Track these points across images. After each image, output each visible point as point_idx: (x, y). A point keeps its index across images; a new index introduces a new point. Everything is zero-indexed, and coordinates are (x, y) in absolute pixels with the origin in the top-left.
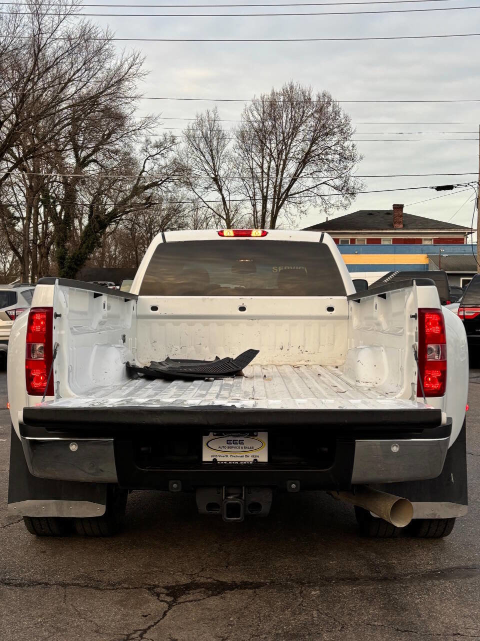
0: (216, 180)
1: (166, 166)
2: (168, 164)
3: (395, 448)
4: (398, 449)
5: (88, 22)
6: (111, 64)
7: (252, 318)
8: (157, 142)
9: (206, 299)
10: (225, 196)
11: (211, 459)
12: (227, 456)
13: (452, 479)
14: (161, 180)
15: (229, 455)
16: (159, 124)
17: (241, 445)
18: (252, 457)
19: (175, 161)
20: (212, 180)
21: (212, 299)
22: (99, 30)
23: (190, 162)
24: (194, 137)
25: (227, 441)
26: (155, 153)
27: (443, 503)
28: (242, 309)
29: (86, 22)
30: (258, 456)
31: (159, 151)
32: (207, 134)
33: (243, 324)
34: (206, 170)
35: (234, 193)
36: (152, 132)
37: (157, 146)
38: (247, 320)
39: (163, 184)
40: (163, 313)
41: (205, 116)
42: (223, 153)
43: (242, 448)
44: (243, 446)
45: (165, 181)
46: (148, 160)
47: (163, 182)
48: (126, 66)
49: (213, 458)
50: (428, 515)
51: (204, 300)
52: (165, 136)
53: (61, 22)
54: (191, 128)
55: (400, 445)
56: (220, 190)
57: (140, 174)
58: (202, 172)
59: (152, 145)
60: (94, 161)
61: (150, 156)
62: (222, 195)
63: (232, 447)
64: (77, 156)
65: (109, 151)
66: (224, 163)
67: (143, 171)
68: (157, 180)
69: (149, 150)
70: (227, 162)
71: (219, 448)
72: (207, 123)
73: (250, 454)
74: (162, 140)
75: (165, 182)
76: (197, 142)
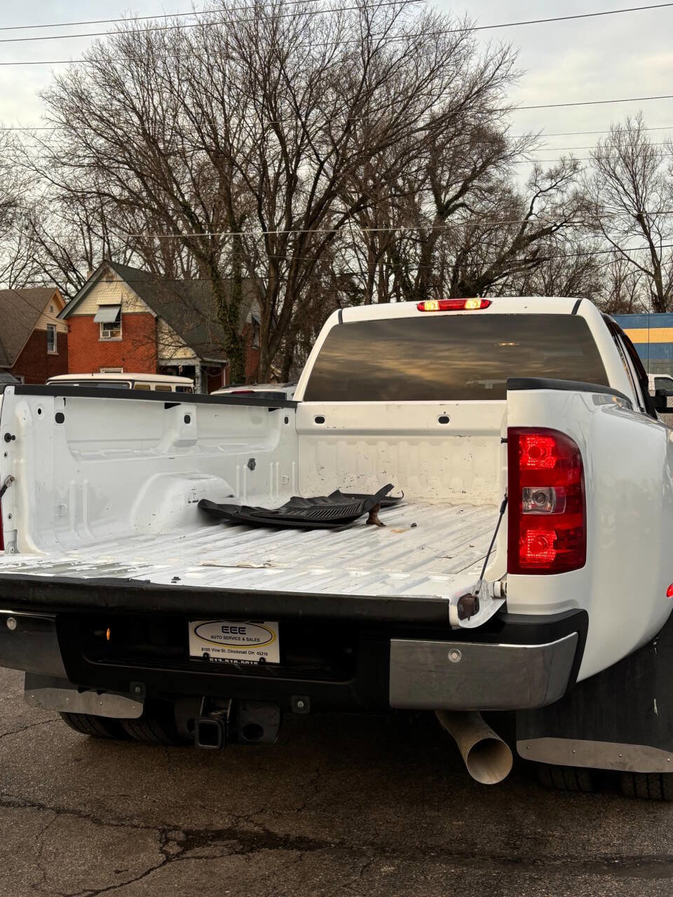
0: (640, 218)
1: (563, 204)
2: (566, 200)
3: (455, 655)
4: (459, 659)
5: (431, 11)
6: (471, 66)
7: (460, 434)
8: (551, 171)
9: (390, 405)
10: (654, 242)
11: (201, 654)
12: (223, 651)
13: (656, 708)
14: (555, 225)
15: (227, 648)
16: (540, 145)
17: (242, 636)
18: (258, 653)
19: (576, 197)
20: (633, 219)
21: (399, 406)
22: (453, 18)
23: (603, 197)
24: (607, 158)
25: (223, 627)
26: (548, 187)
27: (638, 747)
28: (444, 420)
29: (428, 11)
30: (266, 654)
31: (554, 183)
32: (627, 152)
33: (447, 442)
34: (625, 205)
35: (669, 237)
36: (529, 157)
37: (551, 177)
38: (452, 438)
39: (558, 231)
40: (331, 427)
41: (624, 126)
42: (652, 179)
43: (244, 639)
44: (245, 637)
45: (561, 225)
46: (537, 198)
47: (558, 227)
48: (491, 68)
49: (204, 652)
50: (612, 764)
51: (387, 406)
52: (563, 161)
53: (396, 16)
54: (603, 145)
55: (465, 652)
56: (647, 233)
57: (527, 218)
58: (620, 208)
59: (544, 175)
60: (463, 205)
61: (541, 191)
62: (650, 241)
63: (230, 638)
64: (438, 201)
65: (480, 189)
66: (653, 194)
67: (530, 214)
68: (550, 225)
69: (539, 183)
70: (659, 192)
71: (212, 637)
72: (627, 137)
73: (255, 650)
74: (559, 168)
75: (561, 228)
76: (612, 165)
